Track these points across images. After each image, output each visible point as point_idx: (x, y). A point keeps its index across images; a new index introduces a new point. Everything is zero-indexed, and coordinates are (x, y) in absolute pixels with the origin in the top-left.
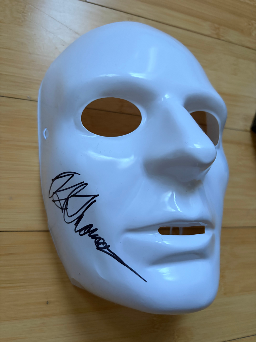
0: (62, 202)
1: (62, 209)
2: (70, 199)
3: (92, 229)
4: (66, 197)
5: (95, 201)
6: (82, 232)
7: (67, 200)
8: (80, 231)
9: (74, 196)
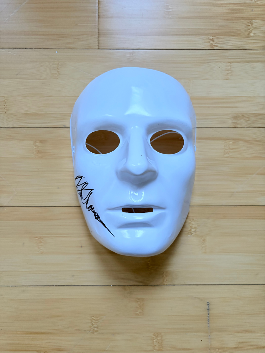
0: (80, 191)
1: (81, 196)
2: (82, 190)
3: (92, 208)
4: (81, 189)
5: (92, 193)
6: (89, 209)
7: (81, 190)
8: (88, 208)
9: (83, 189)
